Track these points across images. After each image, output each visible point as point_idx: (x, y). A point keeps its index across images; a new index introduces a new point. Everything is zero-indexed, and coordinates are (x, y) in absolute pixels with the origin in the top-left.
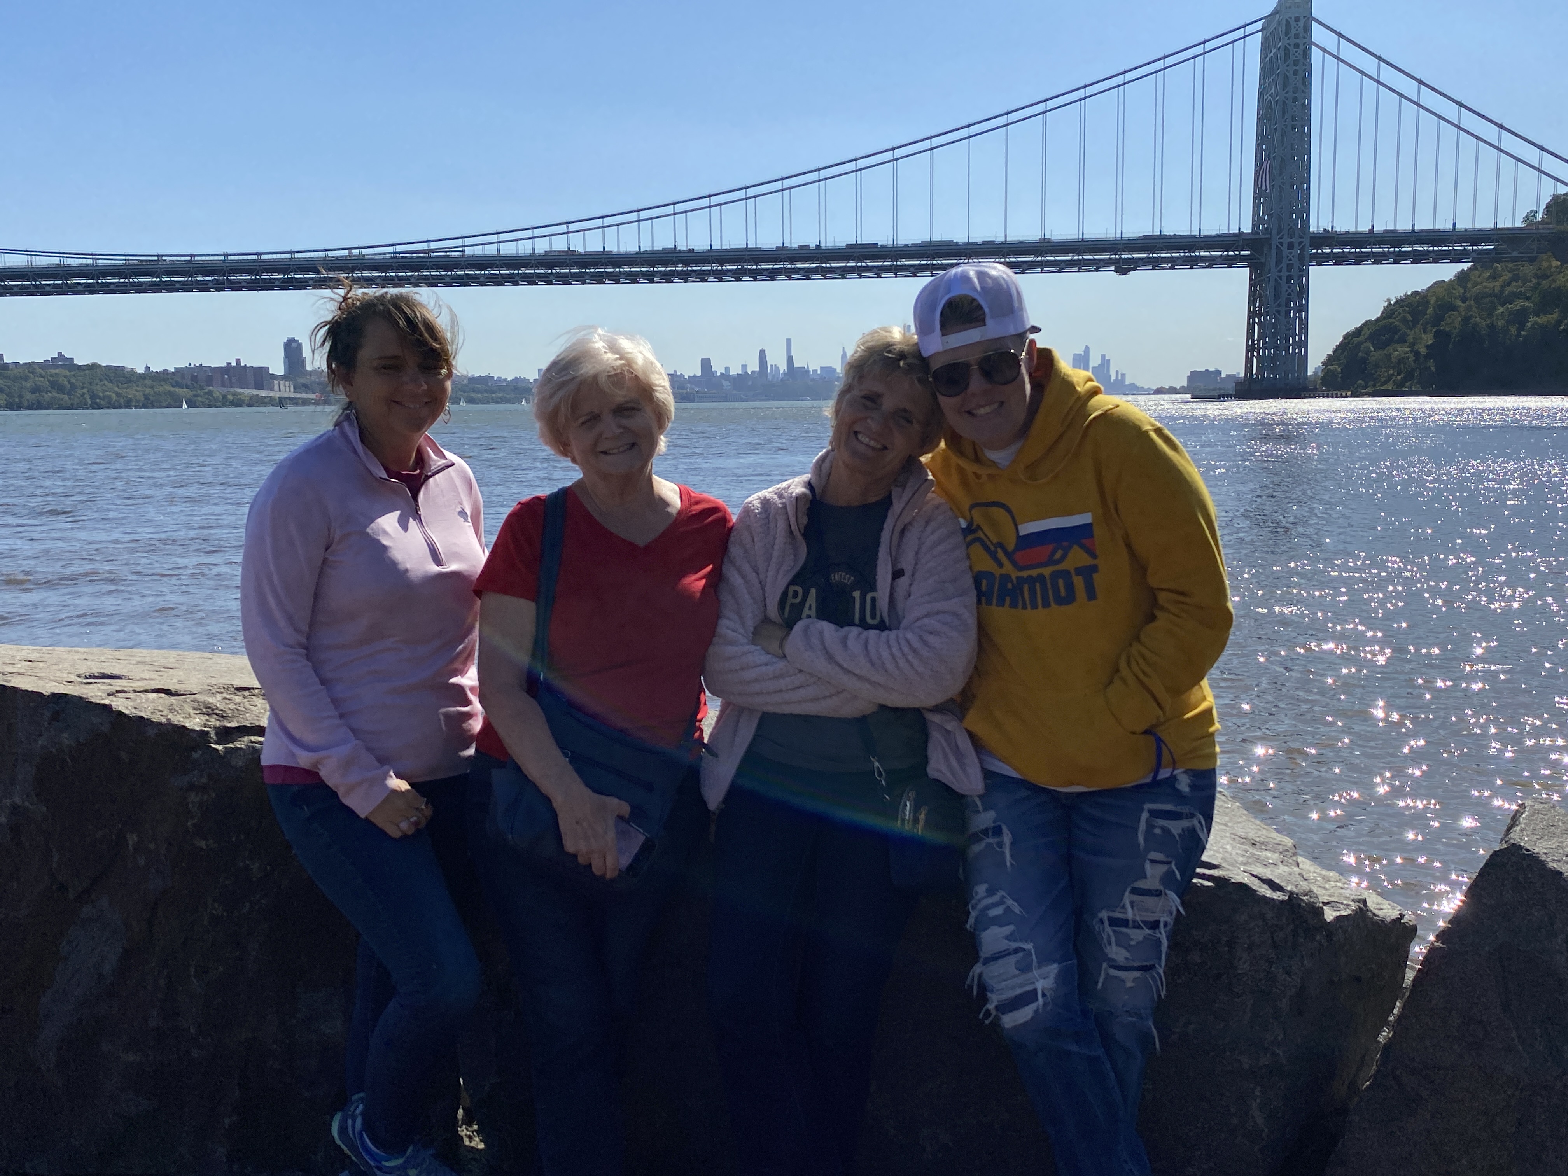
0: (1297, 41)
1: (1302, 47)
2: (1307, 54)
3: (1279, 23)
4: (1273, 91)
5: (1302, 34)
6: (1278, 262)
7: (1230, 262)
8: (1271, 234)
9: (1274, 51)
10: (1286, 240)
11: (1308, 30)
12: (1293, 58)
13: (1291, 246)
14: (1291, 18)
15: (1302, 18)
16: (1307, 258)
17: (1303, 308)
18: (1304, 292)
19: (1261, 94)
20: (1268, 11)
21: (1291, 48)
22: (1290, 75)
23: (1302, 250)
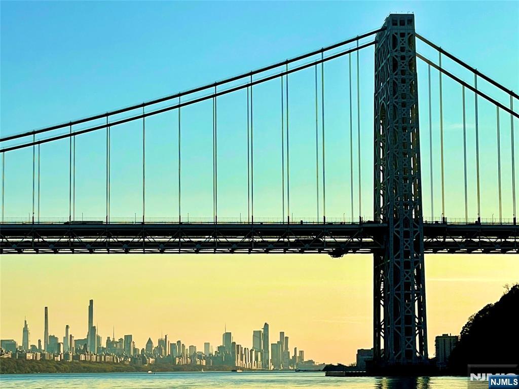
0: (403, 54)
1: (407, 59)
2: (412, 65)
3: (387, 37)
4: (385, 96)
5: (407, 48)
6: (396, 249)
7: (355, 248)
8: (388, 223)
9: (385, 61)
10: (402, 229)
11: (412, 43)
12: (400, 68)
13: (407, 234)
14: (396, 34)
15: (406, 34)
16: (422, 246)
17: (422, 292)
18: (421, 278)
19: (376, 98)
20: (379, 27)
21: (398, 59)
22: (398, 82)
23: (418, 238)
